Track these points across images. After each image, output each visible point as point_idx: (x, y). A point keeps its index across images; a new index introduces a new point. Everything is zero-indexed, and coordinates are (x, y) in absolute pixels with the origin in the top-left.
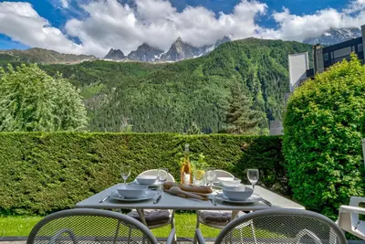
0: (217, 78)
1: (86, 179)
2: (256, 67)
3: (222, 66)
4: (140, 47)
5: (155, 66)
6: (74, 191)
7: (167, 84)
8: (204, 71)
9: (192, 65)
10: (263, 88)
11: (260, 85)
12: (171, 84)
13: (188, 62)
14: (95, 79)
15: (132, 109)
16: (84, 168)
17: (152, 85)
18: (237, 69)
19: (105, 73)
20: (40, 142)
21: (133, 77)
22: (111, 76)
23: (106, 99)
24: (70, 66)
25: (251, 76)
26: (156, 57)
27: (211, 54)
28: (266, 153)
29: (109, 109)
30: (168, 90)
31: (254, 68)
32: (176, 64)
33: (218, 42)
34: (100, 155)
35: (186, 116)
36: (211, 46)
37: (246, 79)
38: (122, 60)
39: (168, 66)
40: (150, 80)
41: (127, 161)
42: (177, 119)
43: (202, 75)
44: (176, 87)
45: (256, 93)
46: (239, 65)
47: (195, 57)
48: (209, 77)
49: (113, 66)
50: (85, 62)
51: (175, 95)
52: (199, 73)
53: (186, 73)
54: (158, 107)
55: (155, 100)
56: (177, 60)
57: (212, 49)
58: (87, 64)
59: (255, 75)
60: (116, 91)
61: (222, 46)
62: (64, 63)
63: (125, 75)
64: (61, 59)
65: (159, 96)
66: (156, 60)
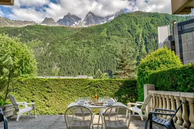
0: (116, 37)
1: (44, 101)
2: (142, 30)
3: (119, 29)
4: (65, 17)
5: (75, 29)
6: (39, 106)
7: (83, 41)
8: (107, 32)
9: (99, 29)
10: (146, 43)
11: (144, 41)
12: (86, 41)
13: (97, 26)
14: (35, 37)
15: (60, 57)
16: (43, 95)
17: (73, 42)
18: (129, 31)
19: (42, 33)
20: (22, 83)
21: (60, 36)
22: (46, 35)
23: (43, 51)
24: (18, 28)
25: (138, 36)
26: (76, 23)
27: (112, 22)
28: (130, 88)
29: (44, 57)
30: (84, 45)
31: (140, 31)
32: (89, 28)
33: (116, 14)
34: (51, 89)
35: (96, 62)
36: (112, 16)
37: (135, 38)
38: (53, 25)
39: (84, 29)
40: (72, 38)
41: (64, 92)
42: (89, 64)
43: (106, 35)
44: (89, 43)
45: (141, 47)
46: (130, 29)
47: (102, 23)
48: (111, 37)
49: (47, 28)
50: (28, 26)
51: (88, 48)
52: (104, 34)
53: (96, 34)
54: (77, 56)
55: (76, 52)
56: (90, 25)
57: (113, 18)
58: (30, 27)
59: (141, 35)
60: (49, 45)
61: (119, 16)
62: (13, 26)
63: (55, 35)
64: (11, 23)
65: (78, 49)
66: (76, 25)
